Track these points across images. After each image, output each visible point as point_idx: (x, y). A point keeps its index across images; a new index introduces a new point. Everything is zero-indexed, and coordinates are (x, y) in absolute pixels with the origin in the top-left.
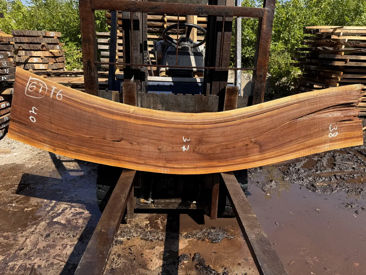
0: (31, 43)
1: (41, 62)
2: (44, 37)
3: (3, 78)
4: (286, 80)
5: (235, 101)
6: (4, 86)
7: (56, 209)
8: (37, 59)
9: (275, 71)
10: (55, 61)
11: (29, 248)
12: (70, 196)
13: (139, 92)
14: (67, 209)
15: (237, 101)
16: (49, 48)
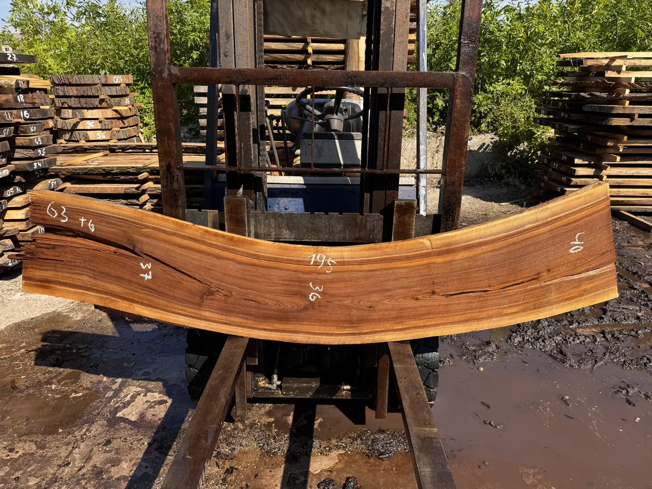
0: (83, 97)
1: (99, 128)
2: (104, 85)
3: (35, 164)
4: (527, 146)
5: (410, 224)
6: (38, 176)
7: (122, 395)
8: (93, 122)
9: (506, 131)
10: (122, 125)
11: (78, 464)
12: (145, 370)
13: (252, 211)
14: (139, 394)
15: (414, 224)
16: (113, 103)
